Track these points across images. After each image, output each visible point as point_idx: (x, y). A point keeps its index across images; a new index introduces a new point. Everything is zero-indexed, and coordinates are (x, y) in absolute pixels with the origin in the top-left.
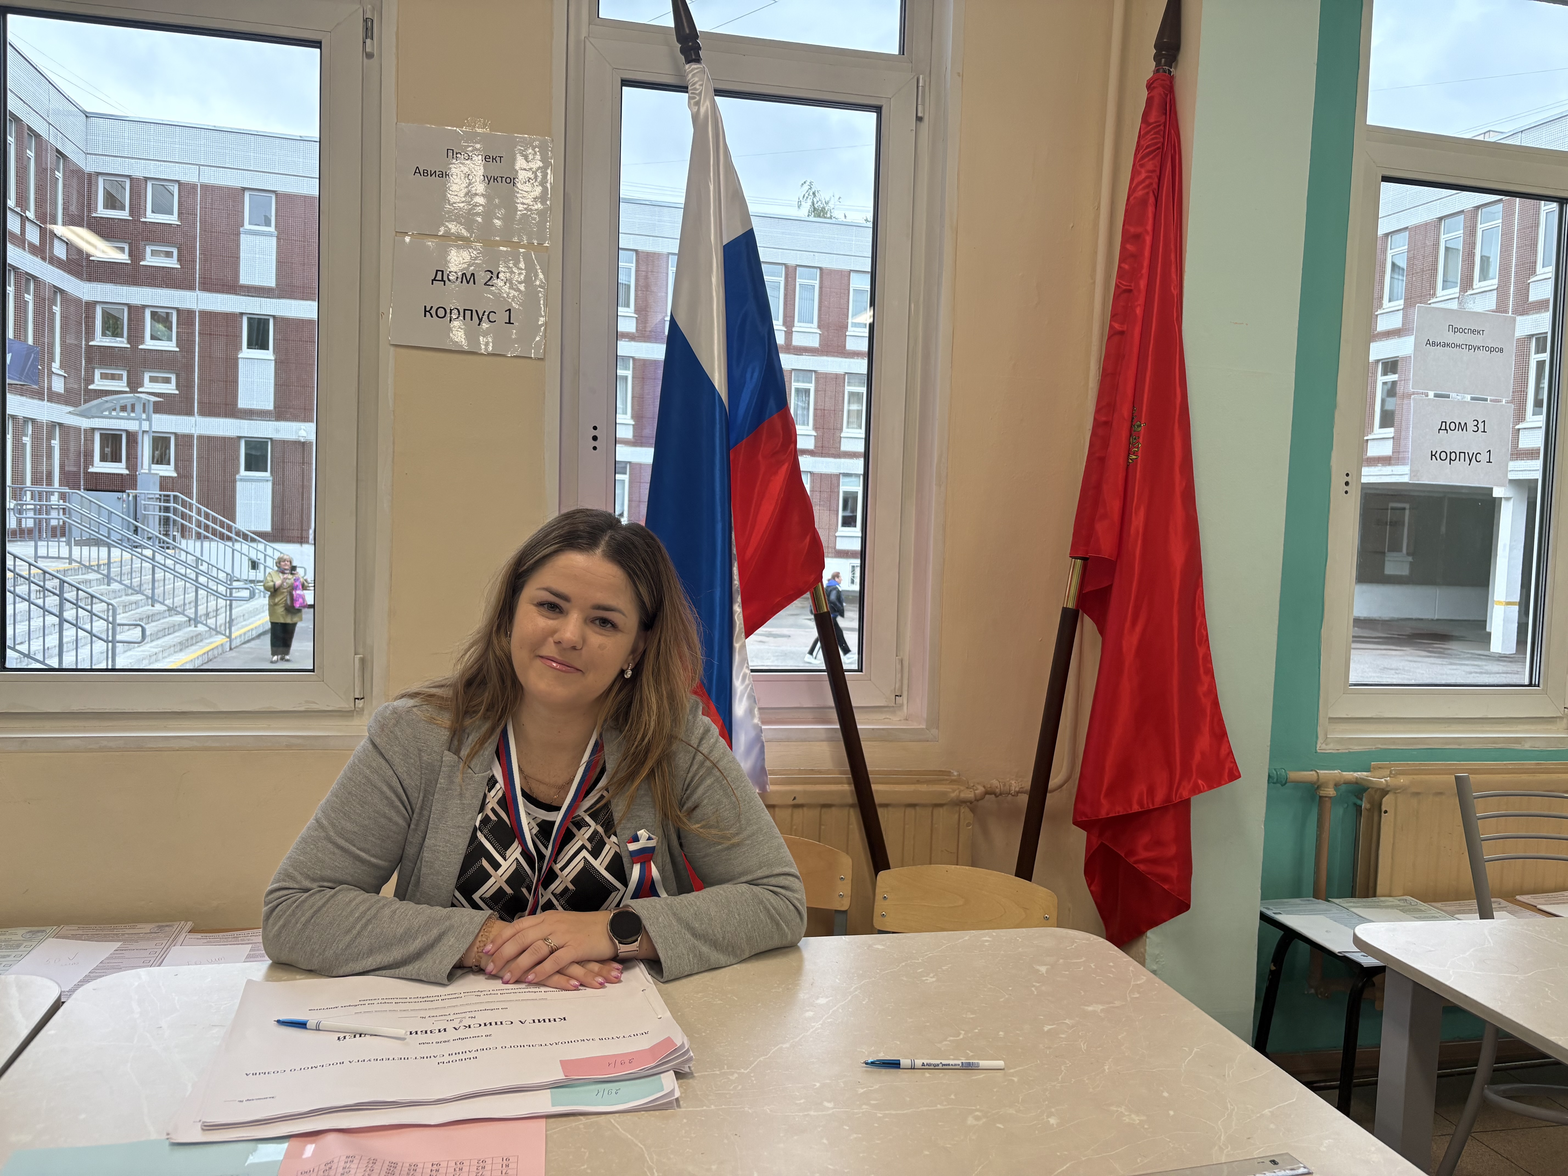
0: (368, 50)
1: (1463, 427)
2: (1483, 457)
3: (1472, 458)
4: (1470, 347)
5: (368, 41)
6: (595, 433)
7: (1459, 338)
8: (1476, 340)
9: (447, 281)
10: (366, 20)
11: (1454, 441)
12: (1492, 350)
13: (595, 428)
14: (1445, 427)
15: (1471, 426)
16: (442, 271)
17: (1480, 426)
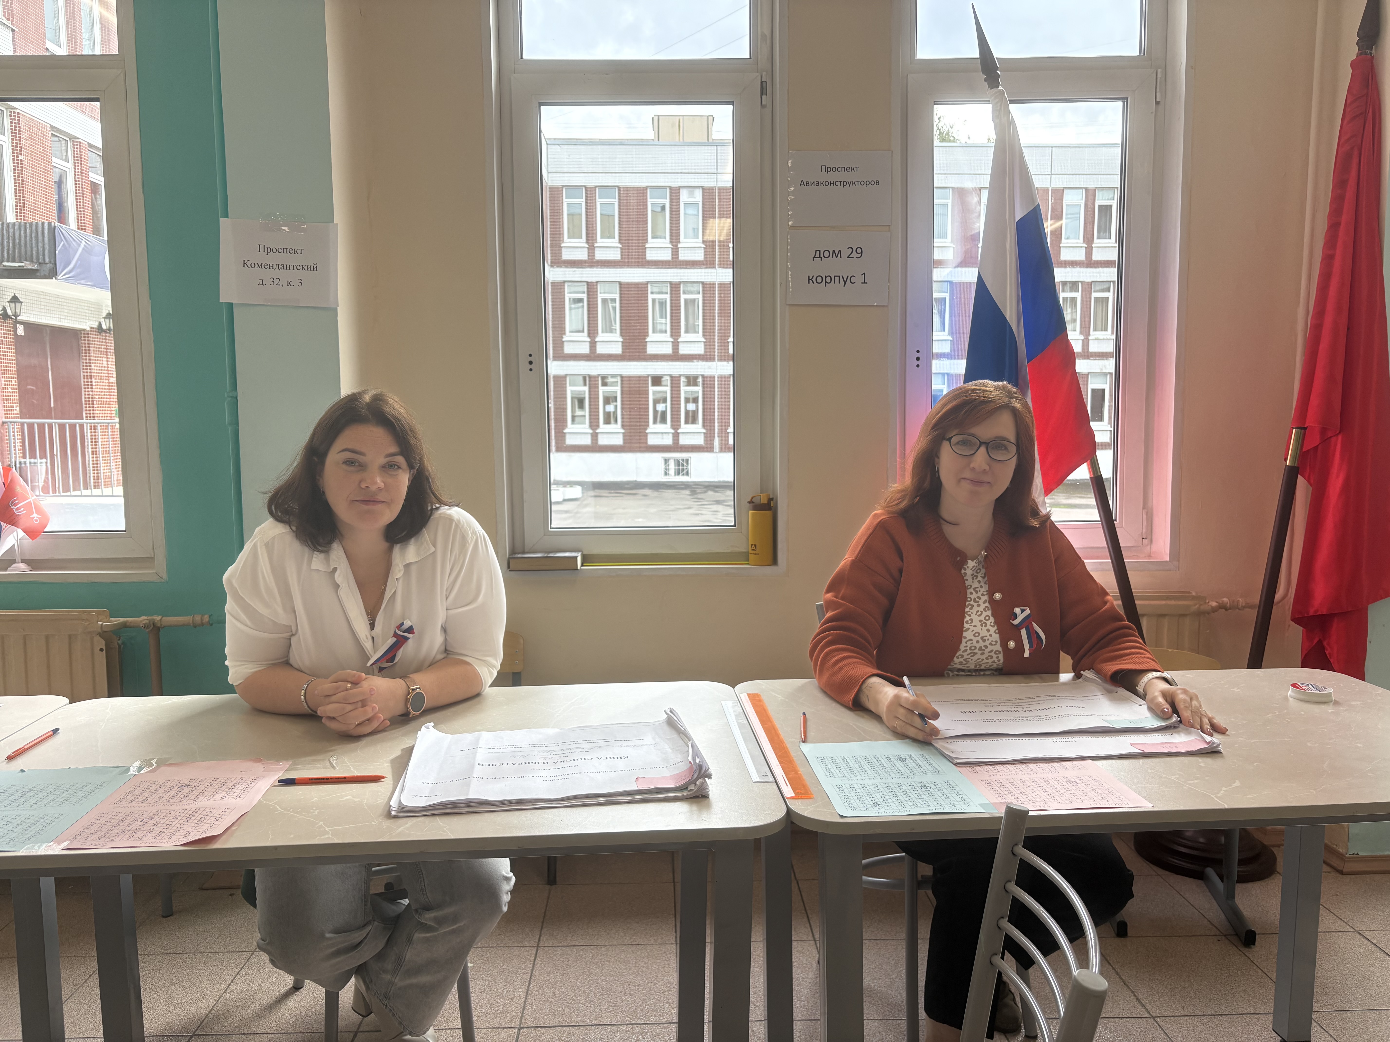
0: (763, 103)
5: (764, 97)
6: (918, 355)
9: (823, 257)
10: (762, 82)
13: (918, 351)
16: (820, 251)
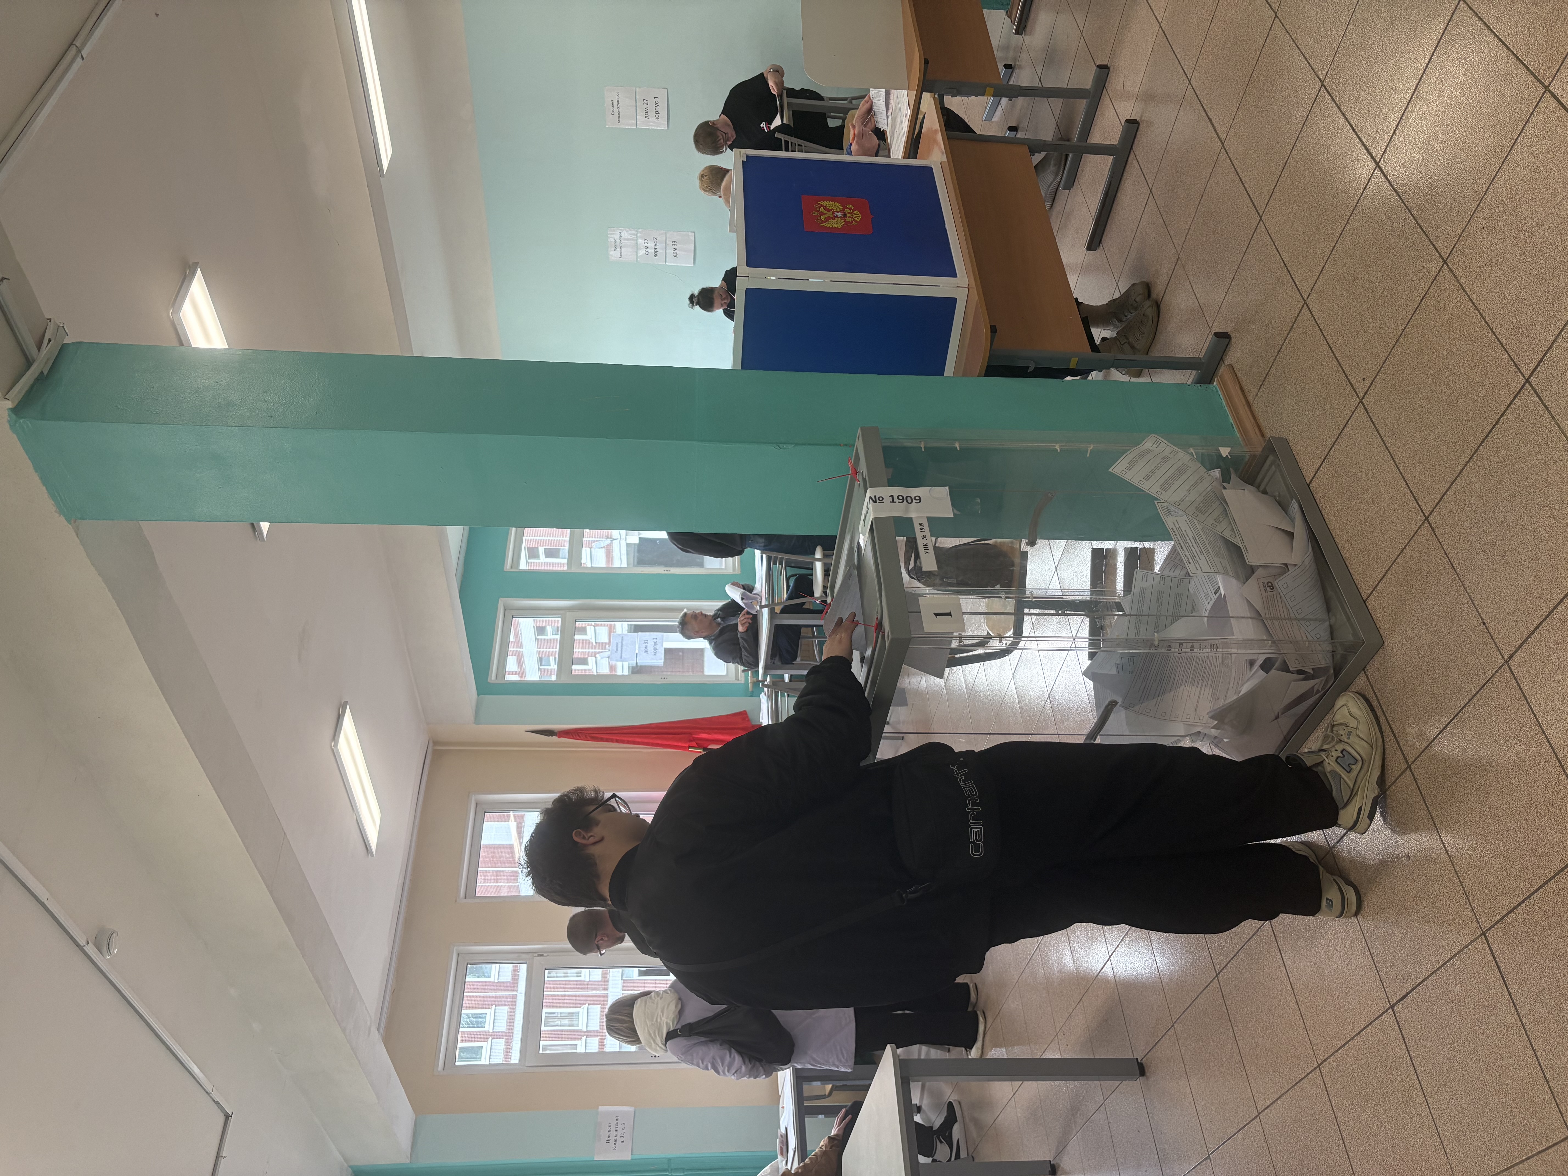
1: (646, 647)
2: (655, 640)
3: (655, 644)
4: (622, 646)
7: (619, 649)
8: (620, 645)
11: (651, 649)
12: (622, 640)
14: (646, 652)
15: (646, 644)
17: (646, 642)
